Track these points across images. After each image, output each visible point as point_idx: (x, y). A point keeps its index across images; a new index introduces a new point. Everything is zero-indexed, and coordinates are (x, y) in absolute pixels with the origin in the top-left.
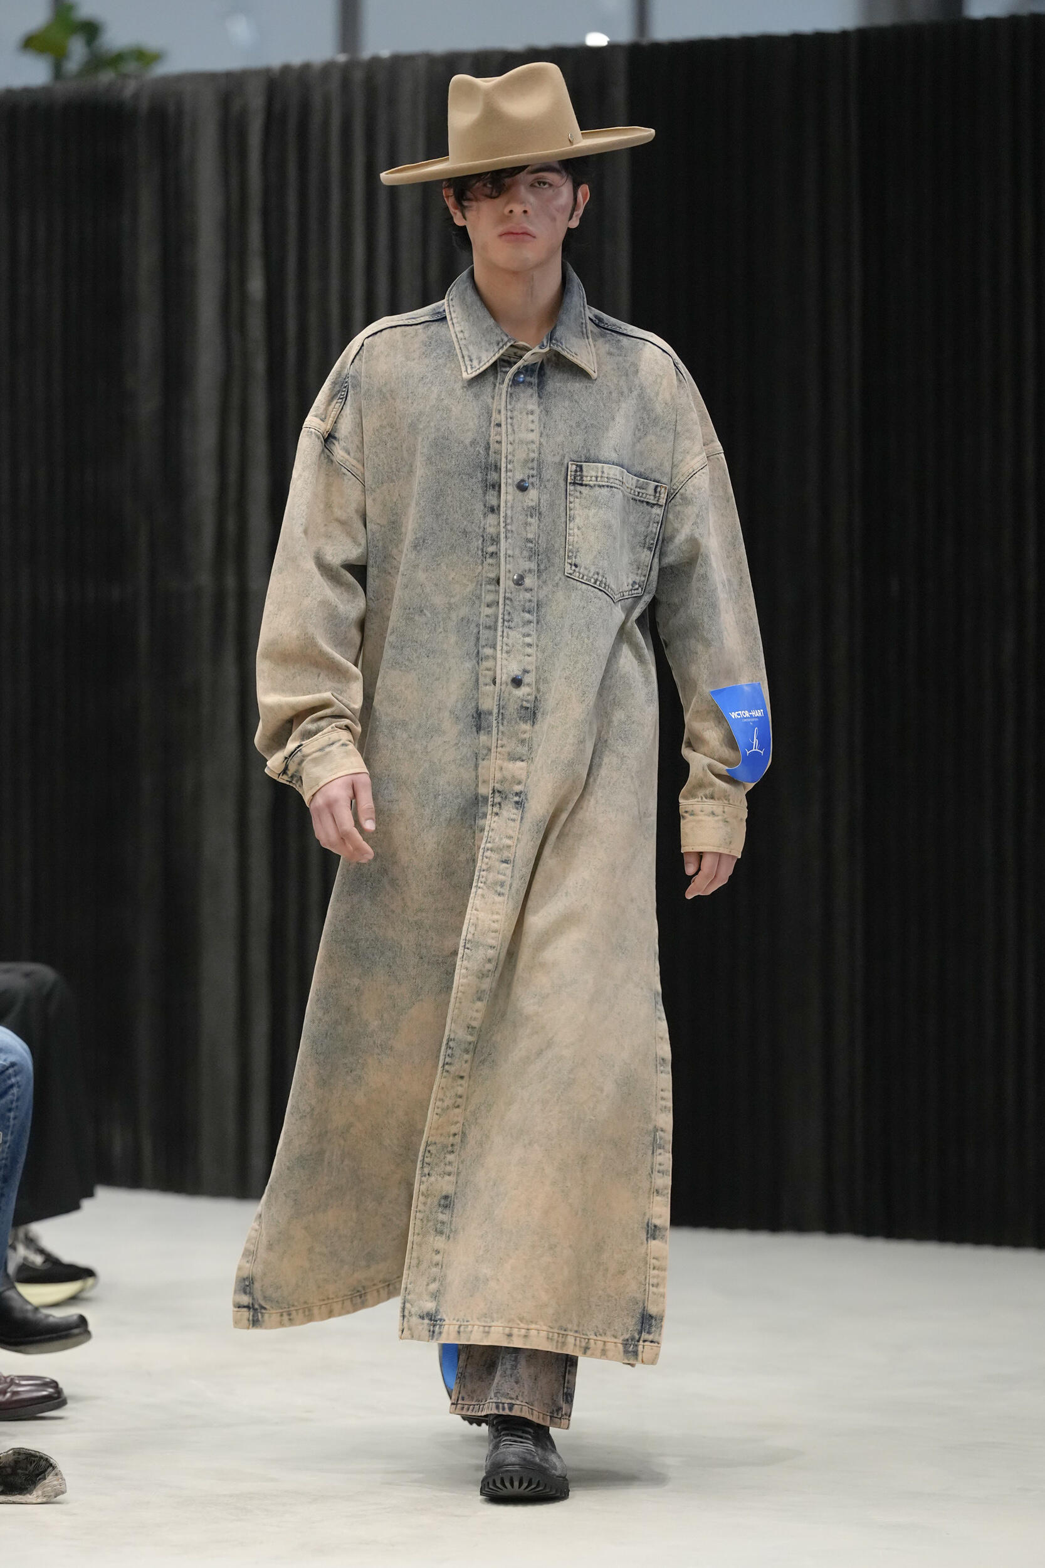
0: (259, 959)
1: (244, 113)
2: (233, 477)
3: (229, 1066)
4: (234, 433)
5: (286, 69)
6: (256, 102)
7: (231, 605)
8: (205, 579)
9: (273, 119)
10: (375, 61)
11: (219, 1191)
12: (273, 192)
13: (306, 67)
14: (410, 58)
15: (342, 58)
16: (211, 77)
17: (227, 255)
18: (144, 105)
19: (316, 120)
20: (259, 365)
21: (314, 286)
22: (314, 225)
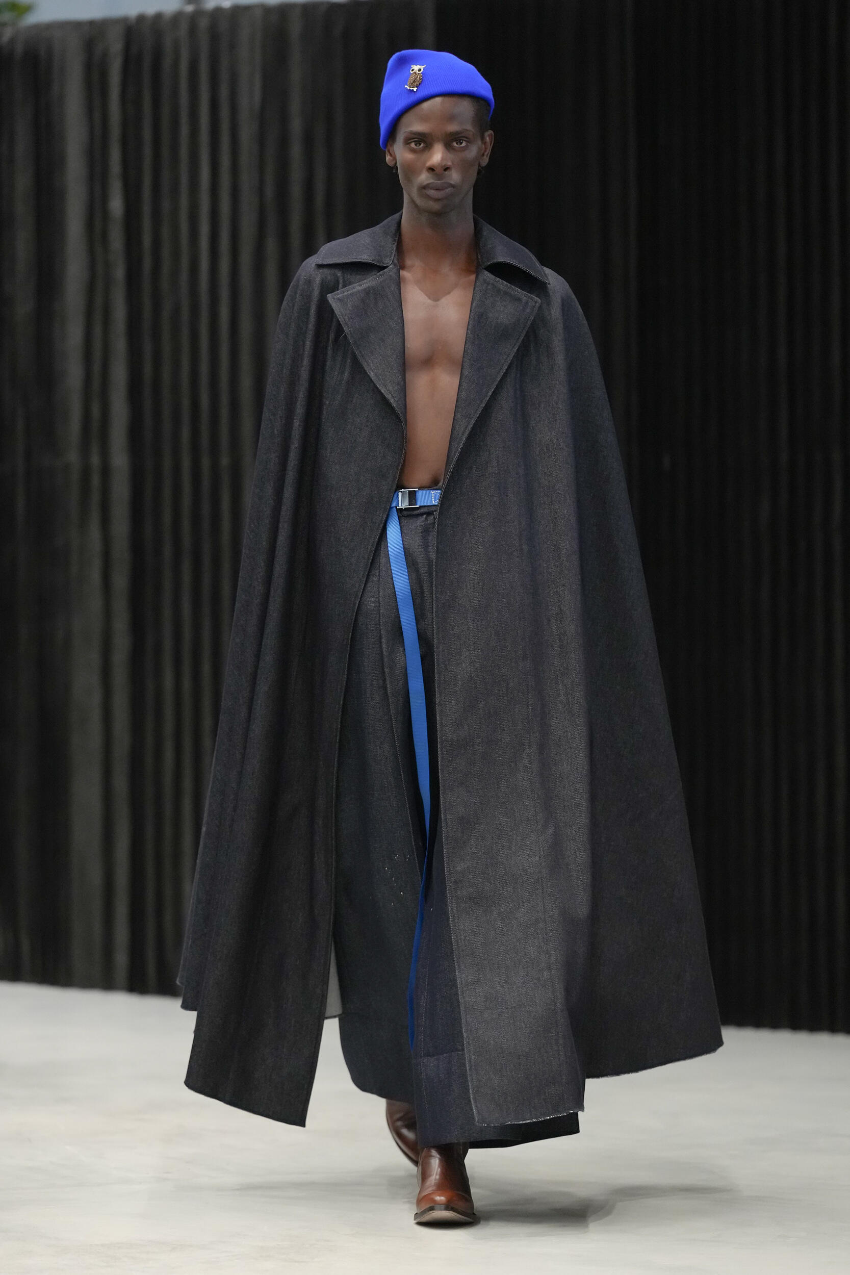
0: (121, 783)
1: (105, 54)
2: (97, 367)
3: (95, 876)
4: (98, 330)
5: (141, 18)
6: (116, 46)
7: (96, 481)
8: (73, 457)
9: (131, 61)
10: (218, 11)
11: (87, 983)
12: (131, 124)
13: (158, 17)
14: (247, 8)
15: (190, 8)
16: (77, 25)
17: (91, 177)
18: (19, 49)
19: (167, 63)
20: (120, 273)
21: (166, 205)
22: (165, 152)
